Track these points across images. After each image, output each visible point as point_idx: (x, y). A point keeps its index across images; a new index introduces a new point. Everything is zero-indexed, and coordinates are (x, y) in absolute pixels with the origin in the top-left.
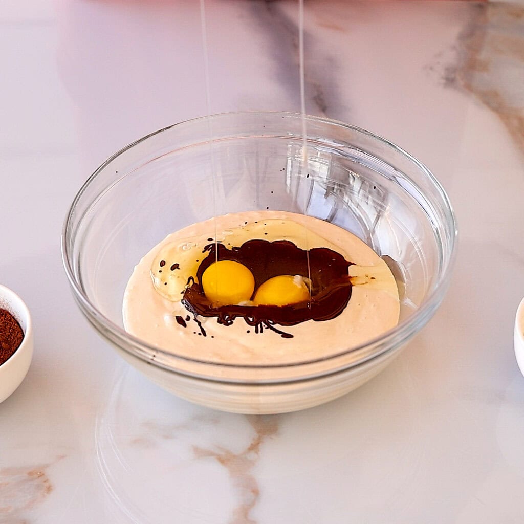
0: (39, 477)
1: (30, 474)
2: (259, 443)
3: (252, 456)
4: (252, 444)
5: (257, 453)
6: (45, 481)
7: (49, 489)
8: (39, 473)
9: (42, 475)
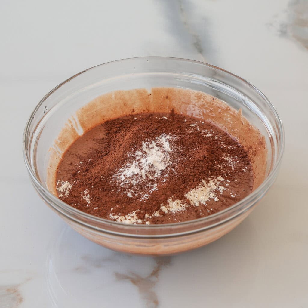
0: (14, 292)
1: (8, 290)
2: (158, 270)
3: (154, 279)
4: (153, 271)
5: (157, 277)
6: (18, 295)
7: (21, 300)
8: (14, 290)
9: (16, 291)
